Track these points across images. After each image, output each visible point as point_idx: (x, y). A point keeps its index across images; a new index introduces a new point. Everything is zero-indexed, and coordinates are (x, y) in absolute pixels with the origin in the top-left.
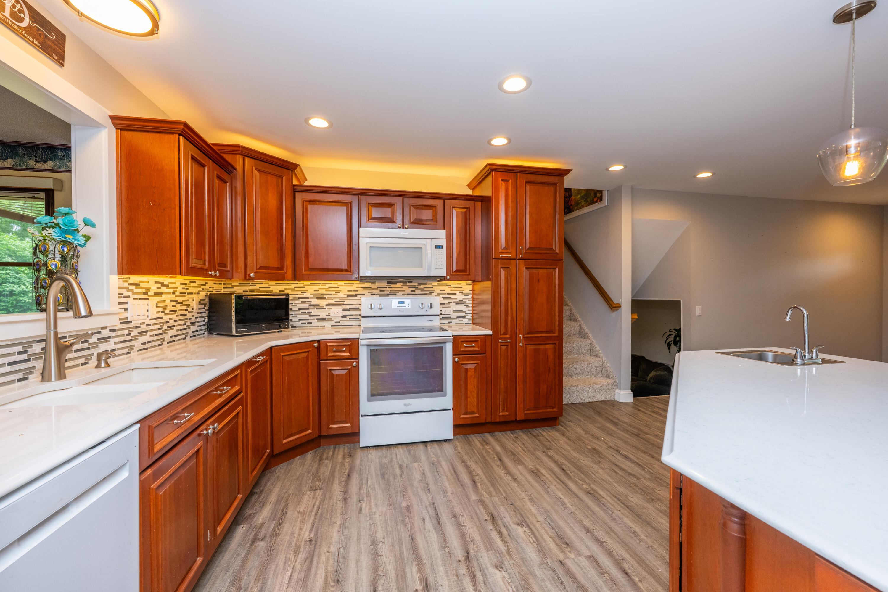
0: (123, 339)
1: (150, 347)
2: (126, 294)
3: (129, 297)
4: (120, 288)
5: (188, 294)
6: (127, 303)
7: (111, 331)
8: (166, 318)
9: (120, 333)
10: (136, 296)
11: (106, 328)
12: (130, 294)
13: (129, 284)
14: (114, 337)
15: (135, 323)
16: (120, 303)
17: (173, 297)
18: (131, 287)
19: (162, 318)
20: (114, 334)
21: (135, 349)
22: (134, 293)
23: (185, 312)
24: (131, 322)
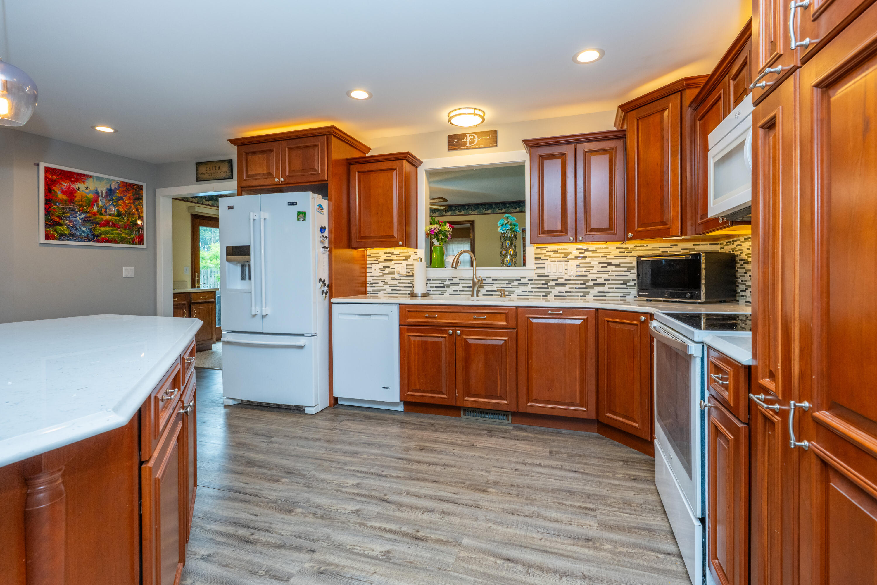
0: (539, 286)
1: (568, 296)
2: (543, 257)
3: (547, 260)
4: (535, 254)
5: (629, 257)
6: (544, 264)
7: (529, 280)
8: (590, 276)
9: (536, 282)
10: (553, 259)
11: (525, 278)
12: (548, 258)
13: (547, 251)
14: (531, 284)
15: (551, 277)
16: (536, 264)
17: (604, 260)
18: (548, 254)
19: (586, 276)
20: (532, 282)
21: (552, 295)
22: (550, 256)
23: (624, 273)
24: (548, 276)
